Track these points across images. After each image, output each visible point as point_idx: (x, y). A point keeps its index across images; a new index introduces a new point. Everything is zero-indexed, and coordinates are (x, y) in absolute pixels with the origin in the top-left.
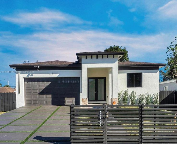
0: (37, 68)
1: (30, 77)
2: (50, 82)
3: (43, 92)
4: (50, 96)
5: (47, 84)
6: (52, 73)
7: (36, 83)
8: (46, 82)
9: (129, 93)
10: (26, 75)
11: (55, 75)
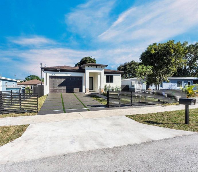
0: (59, 70)
1: (53, 75)
2: (65, 79)
3: (61, 85)
4: (65, 87)
5: (63, 80)
6: (67, 74)
7: (57, 79)
8: (63, 79)
9: (108, 86)
10: (51, 75)
11: (69, 75)
